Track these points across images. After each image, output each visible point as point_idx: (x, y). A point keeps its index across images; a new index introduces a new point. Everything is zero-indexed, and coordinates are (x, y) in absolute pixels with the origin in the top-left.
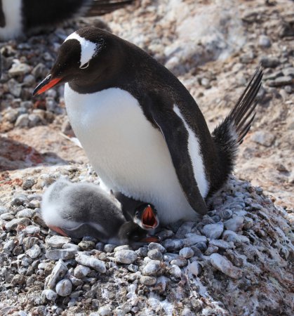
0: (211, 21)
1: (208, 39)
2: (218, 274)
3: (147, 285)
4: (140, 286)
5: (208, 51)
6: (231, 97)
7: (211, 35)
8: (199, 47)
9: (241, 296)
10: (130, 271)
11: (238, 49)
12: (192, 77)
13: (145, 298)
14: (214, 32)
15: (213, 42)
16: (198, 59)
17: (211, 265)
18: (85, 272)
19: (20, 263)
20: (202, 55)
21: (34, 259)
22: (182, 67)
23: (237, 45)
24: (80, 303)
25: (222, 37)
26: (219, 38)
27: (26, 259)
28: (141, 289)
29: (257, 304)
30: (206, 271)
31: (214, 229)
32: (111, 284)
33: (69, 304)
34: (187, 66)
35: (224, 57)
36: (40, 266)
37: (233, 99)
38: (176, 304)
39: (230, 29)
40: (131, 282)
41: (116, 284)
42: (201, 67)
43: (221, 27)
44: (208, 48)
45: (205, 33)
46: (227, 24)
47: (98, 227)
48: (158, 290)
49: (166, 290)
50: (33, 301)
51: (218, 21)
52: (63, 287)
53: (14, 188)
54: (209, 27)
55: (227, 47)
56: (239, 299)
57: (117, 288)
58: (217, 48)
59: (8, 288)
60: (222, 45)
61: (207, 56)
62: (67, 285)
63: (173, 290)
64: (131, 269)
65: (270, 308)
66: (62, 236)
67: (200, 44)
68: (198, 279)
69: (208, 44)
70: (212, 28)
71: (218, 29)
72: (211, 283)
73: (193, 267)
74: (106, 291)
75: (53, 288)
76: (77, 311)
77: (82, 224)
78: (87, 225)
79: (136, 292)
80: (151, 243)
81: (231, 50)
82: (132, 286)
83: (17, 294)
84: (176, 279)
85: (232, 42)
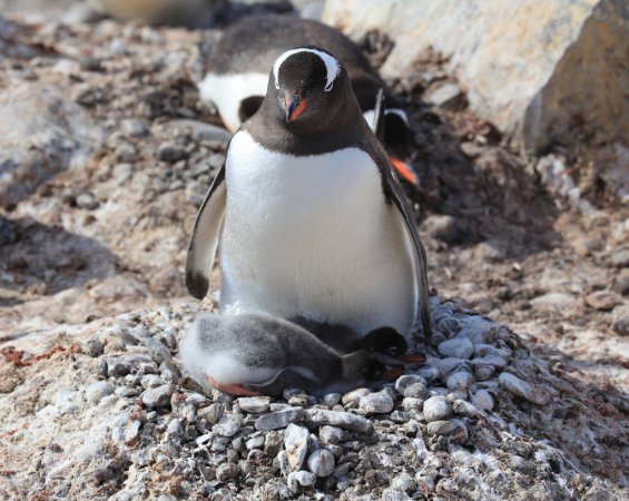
0: (33, 110)
1: (44, 138)
2: (520, 401)
3: (444, 435)
4: (431, 439)
5: (52, 156)
6: (159, 209)
7: (43, 131)
8: (33, 152)
9: (567, 427)
10: (397, 422)
11: (97, 146)
12: (45, 200)
13: (445, 454)
14: (46, 126)
15: (53, 142)
16: (40, 171)
17: (506, 389)
18: (339, 433)
19: (209, 448)
20: (45, 164)
21: (231, 438)
22: (21, 188)
23: (93, 140)
24: (358, 480)
25: (63, 132)
26: (58, 134)
27: (219, 440)
28: (434, 442)
29: (592, 435)
30: (501, 401)
31: (459, 346)
32: (386, 444)
33: (340, 486)
34: (29, 184)
35: (79, 161)
36: (250, 444)
37: (164, 212)
38: (495, 454)
39: (69, 118)
40: (412, 435)
41: (393, 443)
42: (51, 182)
43: (55, 118)
44: (49, 151)
45: (32, 130)
46: (61, 112)
48: (459, 439)
49: (470, 435)
50: (278, 494)
51: (45, 109)
52: (323, 461)
53: (74, 360)
54: (34, 120)
55: (78, 146)
56: (565, 432)
57: (397, 447)
58: (62, 150)
59: (217, 487)
60: (68, 143)
61: (53, 165)
62: (328, 457)
63: (479, 433)
64: (399, 418)
65: (608, 437)
66: (250, 396)
67: (33, 148)
68: (495, 414)
69: (46, 146)
70: (40, 120)
71: (51, 120)
72: (516, 417)
73: (484, 398)
74: (383, 455)
76: (361, 493)
77: (280, 372)
78: (290, 371)
79: (428, 448)
80: (401, 377)
81: (87, 149)
82: (417, 441)
83: (238, 492)
84: (472, 418)
85: (81, 137)
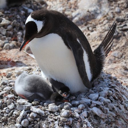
1: (92, 9)
2: (96, 116)
3: (63, 122)
4: (60, 122)
5: (92, 15)
6: (102, 35)
7: (93, 7)
8: (88, 13)
9: (107, 127)
11: (106, 13)
12: (85, 26)
13: (62, 127)
14: (95, 6)
15: (94, 10)
16: (87, 18)
17: (93, 112)
19: (5, 111)
20: (89, 16)
21: (11, 110)
22: (80, 22)
25: (98, 8)
26: (97, 9)
27: (8, 110)
28: (61, 123)
30: (90, 115)
31: (94, 96)
32: (47, 121)
34: (83, 21)
35: (99, 17)
36: (14, 113)
39: (102, 5)
40: (56, 120)
42: (89, 22)
43: (98, 4)
44: (92, 13)
45: (91, 6)
46: (101, 2)
47: (41, 95)
48: (68, 124)
49: (72, 124)
52: (25, 122)
53: (2, 77)
54: (92, 3)
55: (101, 13)
57: (49, 123)
58: (96, 13)
60: (98, 12)
61: (92, 17)
63: (75, 124)
64: (56, 114)
67: (88, 11)
68: (87, 119)
69: (92, 11)
70: (94, 4)
72: (93, 121)
73: (85, 113)
74: (44, 124)
75: (20, 123)
77: (33, 94)
79: (58, 125)
80: (65, 102)
81: (103, 14)
82: (56, 122)
83: (4, 126)
84: (77, 119)
85: (103, 10)
